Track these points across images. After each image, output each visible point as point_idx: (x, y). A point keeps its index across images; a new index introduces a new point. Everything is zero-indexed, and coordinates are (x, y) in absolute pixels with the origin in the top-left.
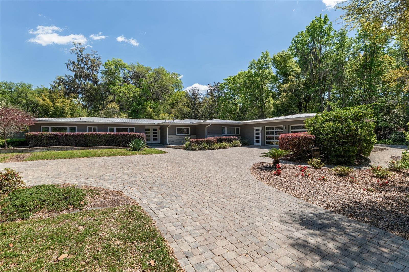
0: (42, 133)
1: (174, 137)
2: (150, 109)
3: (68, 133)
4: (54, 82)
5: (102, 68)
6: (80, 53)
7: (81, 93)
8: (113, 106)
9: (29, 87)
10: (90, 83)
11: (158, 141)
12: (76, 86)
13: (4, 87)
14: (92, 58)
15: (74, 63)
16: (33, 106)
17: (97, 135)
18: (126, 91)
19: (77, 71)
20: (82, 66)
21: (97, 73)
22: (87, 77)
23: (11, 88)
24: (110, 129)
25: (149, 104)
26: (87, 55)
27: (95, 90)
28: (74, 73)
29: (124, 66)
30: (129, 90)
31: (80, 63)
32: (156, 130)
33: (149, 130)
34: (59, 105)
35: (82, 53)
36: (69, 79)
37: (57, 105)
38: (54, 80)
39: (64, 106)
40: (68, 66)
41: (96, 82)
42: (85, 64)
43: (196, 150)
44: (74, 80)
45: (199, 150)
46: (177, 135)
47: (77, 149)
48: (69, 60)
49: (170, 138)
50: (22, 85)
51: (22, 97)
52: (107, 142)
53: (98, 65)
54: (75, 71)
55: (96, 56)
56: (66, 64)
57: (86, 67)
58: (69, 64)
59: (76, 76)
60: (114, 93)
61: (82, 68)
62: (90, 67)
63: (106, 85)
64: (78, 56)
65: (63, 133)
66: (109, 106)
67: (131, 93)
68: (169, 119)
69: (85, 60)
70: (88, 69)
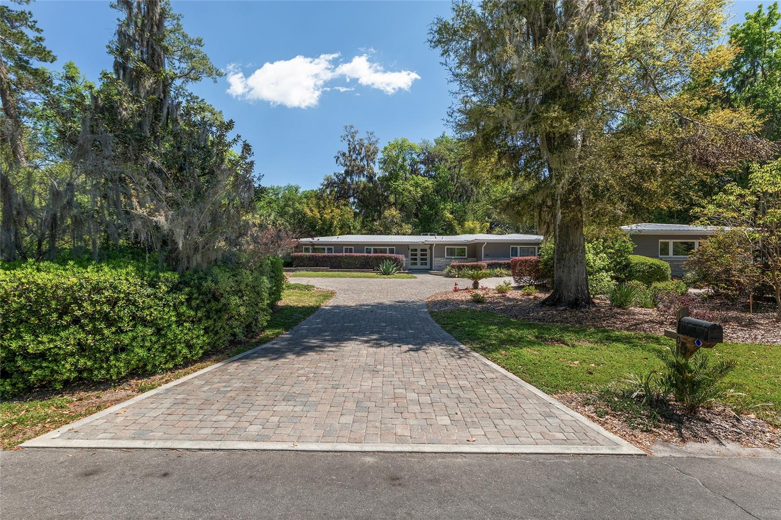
0: (303, 254)
1: (442, 260)
2: (448, 215)
3: (326, 254)
4: (322, 185)
5: (380, 155)
6: (351, 140)
7: (352, 196)
8: (392, 213)
9: (296, 190)
10: (363, 179)
11: (428, 267)
12: (346, 187)
13: (272, 193)
14: (366, 142)
15: (344, 154)
16: (300, 216)
17: (351, 257)
18: (411, 189)
19: (348, 164)
20: (354, 157)
21: (374, 163)
22: (361, 170)
23: (278, 194)
24: (367, 249)
25: (449, 206)
26: (361, 140)
27: (370, 189)
28: (345, 168)
29: (412, 148)
30: (417, 185)
31: (352, 153)
32: (425, 250)
33: (416, 250)
34: (327, 217)
35: (355, 138)
36: (338, 178)
37: (325, 218)
38: (322, 181)
39: (333, 218)
40: (337, 160)
41: (370, 178)
42: (357, 154)
43: (455, 277)
44: (345, 178)
45: (458, 277)
46: (446, 258)
47: (331, 271)
48: (339, 152)
49: (437, 261)
50: (289, 188)
51: (290, 206)
52: (360, 265)
53: (375, 153)
54: (346, 165)
55: (373, 139)
56: (335, 157)
57: (359, 158)
58: (338, 158)
59: (347, 172)
60: (395, 192)
61: (354, 160)
62: (363, 157)
63: (385, 179)
64: (349, 144)
65: (320, 254)
66: (387, 213)
67: (419, 190)
68: (481, 232)
69: (358, 148)
70: (362, 160)
